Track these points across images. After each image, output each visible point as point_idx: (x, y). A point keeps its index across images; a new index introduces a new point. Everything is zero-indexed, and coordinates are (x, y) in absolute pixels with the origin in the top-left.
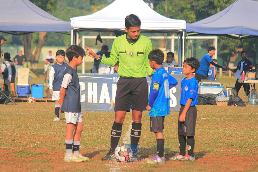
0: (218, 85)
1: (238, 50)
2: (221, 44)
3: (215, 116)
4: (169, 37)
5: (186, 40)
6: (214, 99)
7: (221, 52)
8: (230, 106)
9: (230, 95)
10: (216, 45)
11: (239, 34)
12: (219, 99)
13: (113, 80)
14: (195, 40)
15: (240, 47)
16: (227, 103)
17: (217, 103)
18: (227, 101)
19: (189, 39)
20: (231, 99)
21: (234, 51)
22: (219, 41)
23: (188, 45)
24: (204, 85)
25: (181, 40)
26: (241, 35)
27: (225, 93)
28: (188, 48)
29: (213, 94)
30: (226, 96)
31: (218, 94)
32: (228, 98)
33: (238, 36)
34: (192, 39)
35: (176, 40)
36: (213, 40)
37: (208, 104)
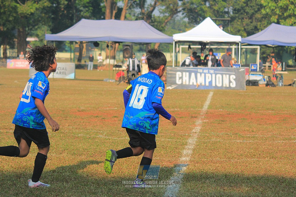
0: (260, 75)
1: (272, 55)
2: (262, 51)
3: (258, 93)
4: (231, 47)
5: (241, 49)
6: (257, 83)
7: (262, 56)
8: (266, 87)
9: (267, 80)
10: (258, 51)
11: (273, 44)
12: (260, 83)
13: (197, 71)
14: (246, 49)
15: (273, 53)
16: (265, 85)
17: (259, 85)
18: (265, 84)
19: (243, 48)
20: (267, 83)
21: (269, 55)
22: (260, 49)
23: (242, 51)
24: (252, 74)
25: (238, 48)
26: (273, 45)
27: (264, 79)
28: (242, 53)
29: (257, 80)
30: (265, 81)
31: (260, 80)
32: (266, 82)
33: (271, 46)
34: (244, 48)
35: (235, 49)
36: (257, 49)
37: (254, 85)
